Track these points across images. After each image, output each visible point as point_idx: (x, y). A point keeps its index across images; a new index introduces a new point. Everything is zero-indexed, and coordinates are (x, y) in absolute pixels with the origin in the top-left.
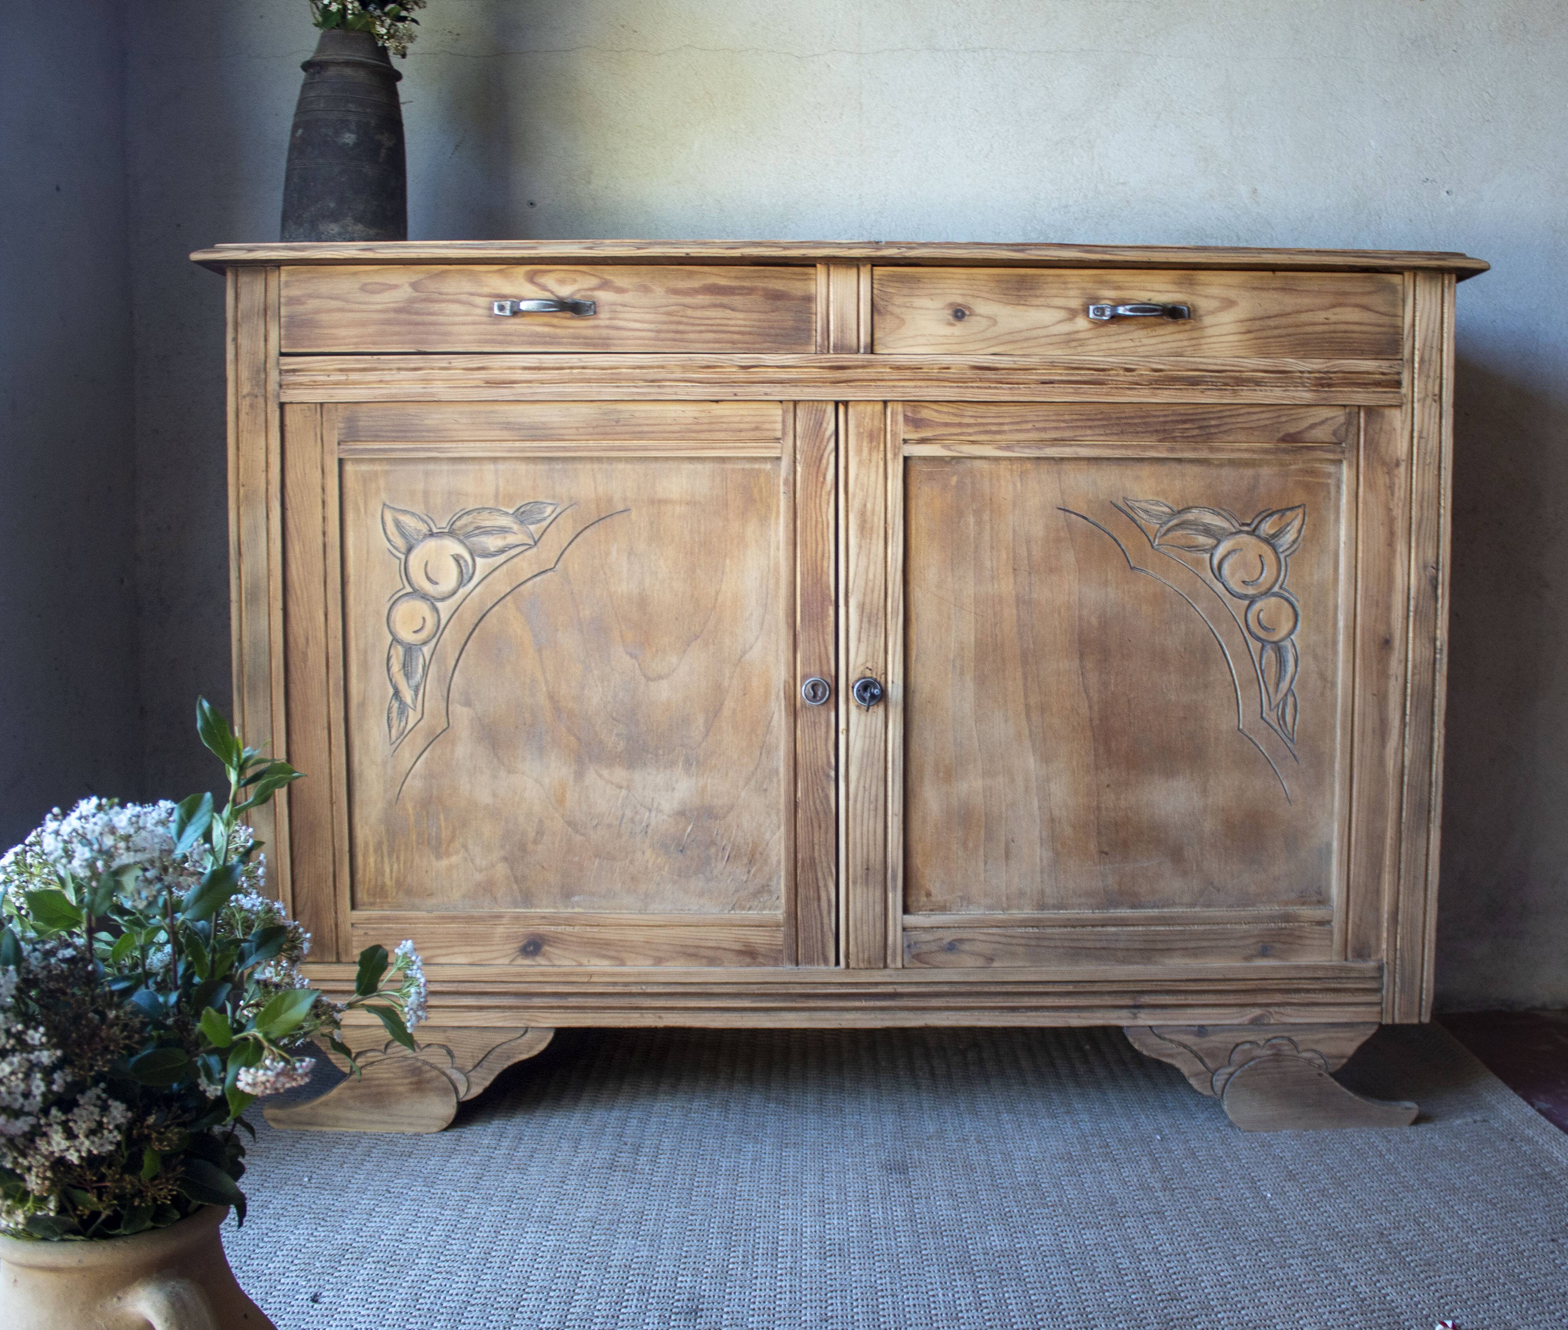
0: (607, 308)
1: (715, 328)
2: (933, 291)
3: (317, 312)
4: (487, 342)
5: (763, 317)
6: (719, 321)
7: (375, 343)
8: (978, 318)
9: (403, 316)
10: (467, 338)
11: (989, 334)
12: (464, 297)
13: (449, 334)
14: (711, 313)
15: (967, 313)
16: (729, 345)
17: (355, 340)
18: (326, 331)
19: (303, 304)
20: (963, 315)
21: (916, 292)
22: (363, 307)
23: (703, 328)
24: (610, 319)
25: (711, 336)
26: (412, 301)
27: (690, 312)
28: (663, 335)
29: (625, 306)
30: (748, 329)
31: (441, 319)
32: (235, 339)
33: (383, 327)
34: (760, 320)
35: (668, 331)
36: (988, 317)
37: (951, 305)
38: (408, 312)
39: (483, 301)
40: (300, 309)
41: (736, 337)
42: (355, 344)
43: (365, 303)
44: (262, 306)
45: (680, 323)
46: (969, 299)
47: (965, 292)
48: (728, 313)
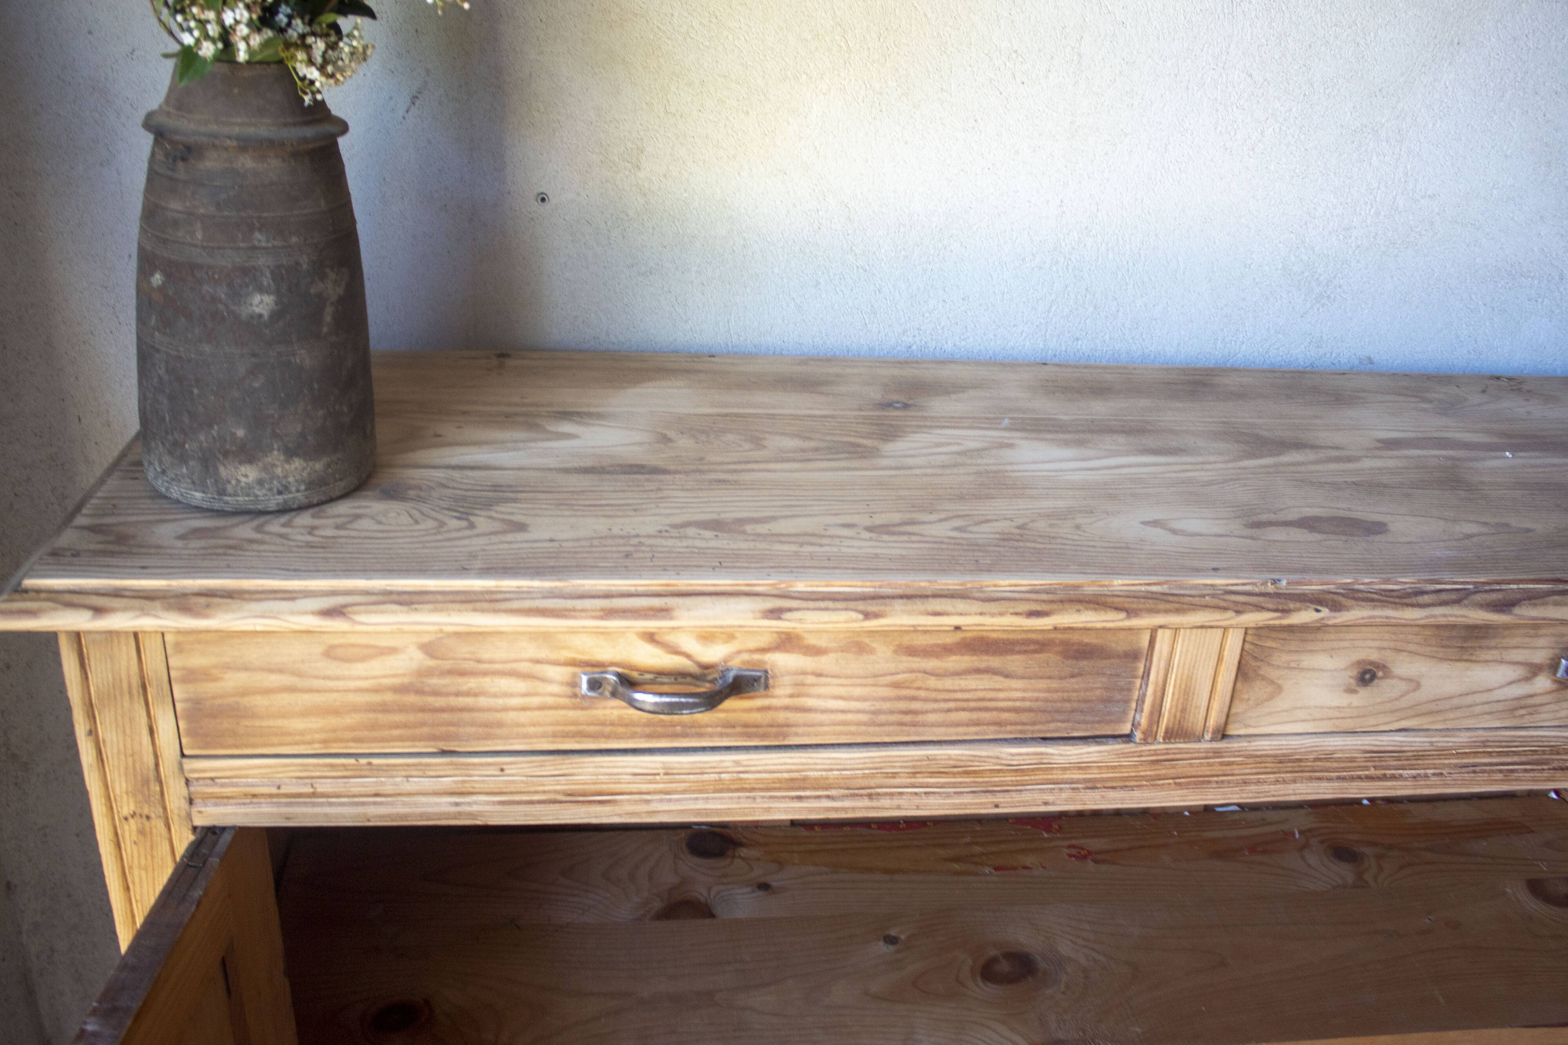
0: (787, 679)
1: (973, 704)
2: (1335, 644)
3: (246, 692)
4: (566, 735)
5: (1055, 684)
6: (981, 694)
7: (359, 740)
8: (1393, 682)
9: (411, 699)
10: (531, 730)
11: (1403, 703)
12: (524, 667)
13: (500, 724)
14: (971, 682)
15: (1380, 674)
16: (992, 728)
17: (323, 736)
18: (265, 723)
19: (216, 679)
20: (1374, 677)
21: (1310, 646)
22: (330, 684)
23: (952, 705)
24: (792, 696)
25: (964, 716)
26: (424, 673)
27: (932, 682)
28: (882, 718)
29: (820, 675)
30: (1027, 704)
31: (483, 701)
32: (92, 732)
33: (372, 716)
34: (1049, 690)
35: (892, 712)
36: (1409, 680)
37: (1359, 663)
38: (420, 692)
39: (560, 673)
40: (209, 688)
41: (1005, 716)
42: (325, 742)
43: (338, 678)
44: (135, 681)
45: (914, 699)
46: (1388, 654)
47: (1385, 644)
48: (999, 682)
